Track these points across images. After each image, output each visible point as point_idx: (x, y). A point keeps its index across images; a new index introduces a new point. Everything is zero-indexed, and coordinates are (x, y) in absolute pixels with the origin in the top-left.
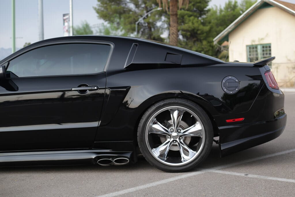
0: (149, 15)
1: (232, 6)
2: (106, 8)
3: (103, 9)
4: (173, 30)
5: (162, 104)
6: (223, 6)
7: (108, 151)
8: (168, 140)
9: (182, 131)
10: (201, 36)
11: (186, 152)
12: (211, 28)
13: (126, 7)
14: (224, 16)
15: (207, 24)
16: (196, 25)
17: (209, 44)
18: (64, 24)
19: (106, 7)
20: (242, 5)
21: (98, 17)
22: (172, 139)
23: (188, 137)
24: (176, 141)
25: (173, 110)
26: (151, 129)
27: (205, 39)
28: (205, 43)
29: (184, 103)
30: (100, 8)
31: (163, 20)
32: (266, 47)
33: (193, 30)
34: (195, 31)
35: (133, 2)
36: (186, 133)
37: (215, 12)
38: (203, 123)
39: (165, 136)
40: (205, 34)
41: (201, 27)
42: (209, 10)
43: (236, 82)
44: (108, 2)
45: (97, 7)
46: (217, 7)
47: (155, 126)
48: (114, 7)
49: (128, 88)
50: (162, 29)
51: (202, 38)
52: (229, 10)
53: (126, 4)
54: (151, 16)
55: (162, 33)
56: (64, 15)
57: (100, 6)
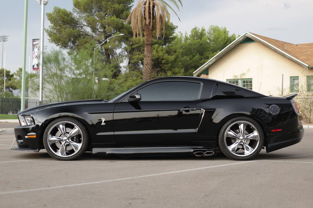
0: (108, 41)
1: (199, 34)
2: (59, 31)
3: (55, 32)
5: (235, 120)
6: (189, 34)
7: (201, 147)
8: (237, 141)
9: (246, 136)
10: (166, 66)
11: (247, 149)
12: (177, 58)
13: (83, 30)
14: (190, 45)
15: (172, 53)
16: (161, 54)
18: (33, 50)
19: (59, 29)
20: (209, 33)
21: (48, 40)
22: (240, 141)
23: (248, 140)
24: (242, 142)
25: (240, 124)
26: (227, 134)
27: (170, 70)
29: (247, 119)
31: (123, 47)
32: (247, 82)
33: (157, 59)
34: (160, 60)
35: (90, 26)
36: (248, 137)
37: (180, 40)
38: (259, 132)
39: (235, 139)
40: (170, 64)
41: (166, 56)
42: (174, 38)
43: (277, 108)
44: (62, 24)
45: (49, 29)
47: (230, 133)
48: (69, 30)
49: (215, 110)
50: (122, 56)
51: (166, 69)
52: (196, 38)
53: (82, 27)
54: (110, 42)
55: (122, 62)
56: (34, 40)
57: (53, 28)
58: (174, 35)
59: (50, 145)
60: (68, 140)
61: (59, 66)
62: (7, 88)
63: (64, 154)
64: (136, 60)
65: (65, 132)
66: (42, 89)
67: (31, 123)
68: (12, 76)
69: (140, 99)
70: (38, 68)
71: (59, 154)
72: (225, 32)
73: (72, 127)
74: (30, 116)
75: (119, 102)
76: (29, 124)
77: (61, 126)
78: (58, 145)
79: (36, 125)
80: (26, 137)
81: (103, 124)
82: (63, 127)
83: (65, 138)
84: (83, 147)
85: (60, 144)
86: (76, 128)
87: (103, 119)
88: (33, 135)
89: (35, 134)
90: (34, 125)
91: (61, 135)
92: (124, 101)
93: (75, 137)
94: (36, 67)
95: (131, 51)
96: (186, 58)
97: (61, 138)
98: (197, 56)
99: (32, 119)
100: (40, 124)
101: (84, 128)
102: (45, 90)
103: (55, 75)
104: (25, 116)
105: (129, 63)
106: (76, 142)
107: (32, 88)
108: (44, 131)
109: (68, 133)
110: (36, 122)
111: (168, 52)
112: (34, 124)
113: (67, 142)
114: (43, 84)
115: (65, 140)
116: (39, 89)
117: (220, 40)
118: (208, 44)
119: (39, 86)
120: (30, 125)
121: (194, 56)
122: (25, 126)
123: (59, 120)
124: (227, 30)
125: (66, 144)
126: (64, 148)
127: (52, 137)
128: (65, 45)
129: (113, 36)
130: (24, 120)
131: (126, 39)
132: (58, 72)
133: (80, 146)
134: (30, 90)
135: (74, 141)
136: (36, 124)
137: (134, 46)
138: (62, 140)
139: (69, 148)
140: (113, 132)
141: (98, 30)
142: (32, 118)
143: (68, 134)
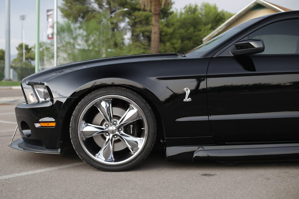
1: (192, 10)
2: (70, 8)
3: (67, 8)
4: (156, 29)
10: (165, 37)
12: (175, 30)
13: (90, 7)
14: (185, 19)
15: (171, 26)
17: (172, 46)
18: (48, 20)
19: (70, 6)
20: (201, 9)
21: (61, 15)
27: (169, 41)
28: (168, 44)
30: (64, 7)
31: (126, 21)
35: (97, 2)
37: (176, 15)
40: (169, 36)
41: (165, 29)
42: (172, 13)
44: (72, 2)
45: (61, 6)
46: (177, 10)
48: (78, 6)
50: (126, 29)
51: (165, 40)
52: (189, 13)
53: (90, 4)
54: (115, 17)
55: (126, 34)
56: (48, 11)
57: (64, 5)
58: (171, 10)
59: (83, 141)
60: (119, 131)
61: (72, 35)
62: (26, 59)
63: (110, 158)
64: (138, 33)
65: (112, 116)
66: (57, 57)
67: (45, 99)
68: (30, 49)
69: (262, 50)
70: (52, 38)
71: (100, 158)
72: (215, 8)
73: (125, 106)
74: (44, 84)
75: (215, 56)
76: (42, 100)
77: (103, 104)
78: (98, 141)
79: (55, 102)
80: (37, 125)
81: (187, 99)
82: (108, 105)
83: (112, 128)
84: (148, 146)
85: (102, 140)
86: (133, 109)
87: (187, 90)
88: (49, 121)
89: (54, 120)
90: (50, 102)
91: (104, 121)
92: (224, 54)
93: (131, 126)
94: (50, 36)
95: (134, 25)
96: (182, 31)
97: (104, 127)
98: (192, 29)
99: (46, 91)
100: (63, 100)
101: (150, 108)
102: (60, 58)
103: (69, 43)
104: (34, 86)
105: (132, 35)
106: (133, 135)
107: (48, 57)
108: (71, 115)
109: (119, 118)
110: (54, 96)
111: (167, 25)
112: (52, 100)
113: (116, 135)
114: (57, 52)
115: (113, 132)
116: (53, 57)
117: (211, 14)
118: (200, 18)
119: (53, 54)
120: (43, 102)
121: (188, 29)
122: (34, 104)
123: (100, 93)
124: (217, 6)
125: (114, 139)
126: (111, 147)
127: (86, 126)
128: (75, 20)
129: (118, 11)
130: (32, 92)
131: (128, 14)
132: (72, 41)
133: (141, 142)
134: (45, 58)
135: (130, 134)
136: (55, 100)
137: (137, 20)
138: (107, 132)
139: (120, 147)
140: (207, 117)
141: (103, 6)
142: (48, 88)
143: (119, 120)
